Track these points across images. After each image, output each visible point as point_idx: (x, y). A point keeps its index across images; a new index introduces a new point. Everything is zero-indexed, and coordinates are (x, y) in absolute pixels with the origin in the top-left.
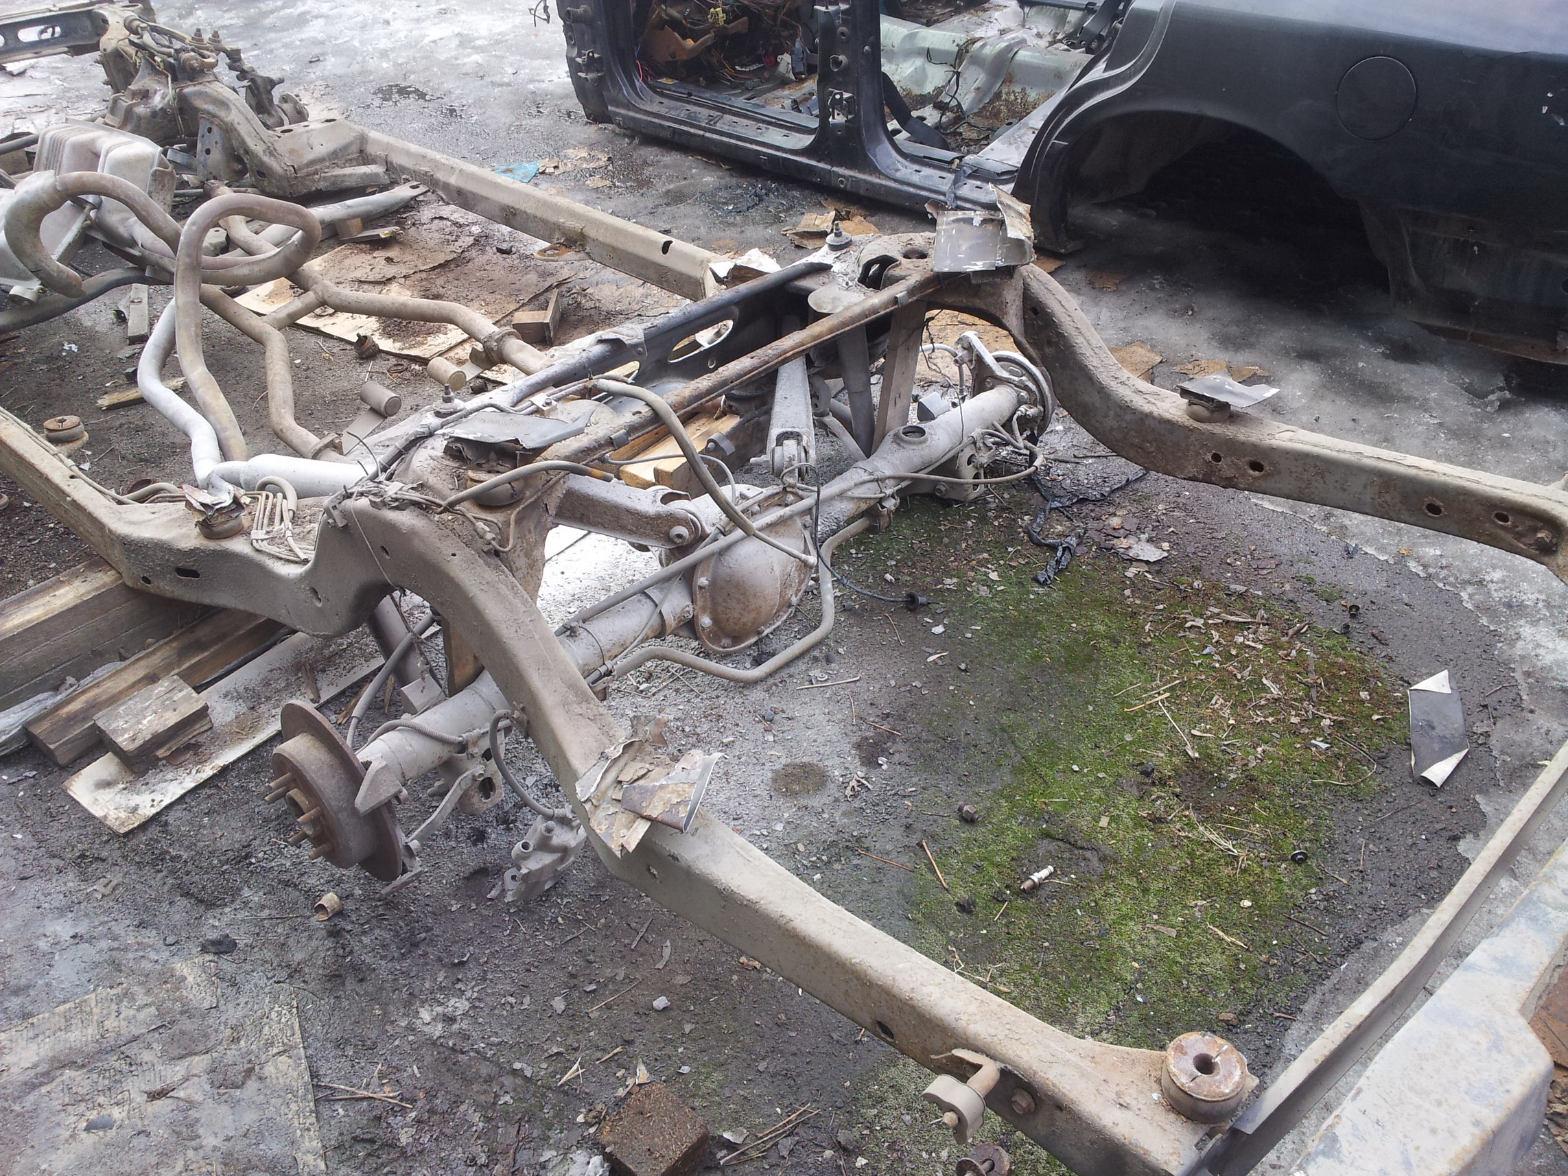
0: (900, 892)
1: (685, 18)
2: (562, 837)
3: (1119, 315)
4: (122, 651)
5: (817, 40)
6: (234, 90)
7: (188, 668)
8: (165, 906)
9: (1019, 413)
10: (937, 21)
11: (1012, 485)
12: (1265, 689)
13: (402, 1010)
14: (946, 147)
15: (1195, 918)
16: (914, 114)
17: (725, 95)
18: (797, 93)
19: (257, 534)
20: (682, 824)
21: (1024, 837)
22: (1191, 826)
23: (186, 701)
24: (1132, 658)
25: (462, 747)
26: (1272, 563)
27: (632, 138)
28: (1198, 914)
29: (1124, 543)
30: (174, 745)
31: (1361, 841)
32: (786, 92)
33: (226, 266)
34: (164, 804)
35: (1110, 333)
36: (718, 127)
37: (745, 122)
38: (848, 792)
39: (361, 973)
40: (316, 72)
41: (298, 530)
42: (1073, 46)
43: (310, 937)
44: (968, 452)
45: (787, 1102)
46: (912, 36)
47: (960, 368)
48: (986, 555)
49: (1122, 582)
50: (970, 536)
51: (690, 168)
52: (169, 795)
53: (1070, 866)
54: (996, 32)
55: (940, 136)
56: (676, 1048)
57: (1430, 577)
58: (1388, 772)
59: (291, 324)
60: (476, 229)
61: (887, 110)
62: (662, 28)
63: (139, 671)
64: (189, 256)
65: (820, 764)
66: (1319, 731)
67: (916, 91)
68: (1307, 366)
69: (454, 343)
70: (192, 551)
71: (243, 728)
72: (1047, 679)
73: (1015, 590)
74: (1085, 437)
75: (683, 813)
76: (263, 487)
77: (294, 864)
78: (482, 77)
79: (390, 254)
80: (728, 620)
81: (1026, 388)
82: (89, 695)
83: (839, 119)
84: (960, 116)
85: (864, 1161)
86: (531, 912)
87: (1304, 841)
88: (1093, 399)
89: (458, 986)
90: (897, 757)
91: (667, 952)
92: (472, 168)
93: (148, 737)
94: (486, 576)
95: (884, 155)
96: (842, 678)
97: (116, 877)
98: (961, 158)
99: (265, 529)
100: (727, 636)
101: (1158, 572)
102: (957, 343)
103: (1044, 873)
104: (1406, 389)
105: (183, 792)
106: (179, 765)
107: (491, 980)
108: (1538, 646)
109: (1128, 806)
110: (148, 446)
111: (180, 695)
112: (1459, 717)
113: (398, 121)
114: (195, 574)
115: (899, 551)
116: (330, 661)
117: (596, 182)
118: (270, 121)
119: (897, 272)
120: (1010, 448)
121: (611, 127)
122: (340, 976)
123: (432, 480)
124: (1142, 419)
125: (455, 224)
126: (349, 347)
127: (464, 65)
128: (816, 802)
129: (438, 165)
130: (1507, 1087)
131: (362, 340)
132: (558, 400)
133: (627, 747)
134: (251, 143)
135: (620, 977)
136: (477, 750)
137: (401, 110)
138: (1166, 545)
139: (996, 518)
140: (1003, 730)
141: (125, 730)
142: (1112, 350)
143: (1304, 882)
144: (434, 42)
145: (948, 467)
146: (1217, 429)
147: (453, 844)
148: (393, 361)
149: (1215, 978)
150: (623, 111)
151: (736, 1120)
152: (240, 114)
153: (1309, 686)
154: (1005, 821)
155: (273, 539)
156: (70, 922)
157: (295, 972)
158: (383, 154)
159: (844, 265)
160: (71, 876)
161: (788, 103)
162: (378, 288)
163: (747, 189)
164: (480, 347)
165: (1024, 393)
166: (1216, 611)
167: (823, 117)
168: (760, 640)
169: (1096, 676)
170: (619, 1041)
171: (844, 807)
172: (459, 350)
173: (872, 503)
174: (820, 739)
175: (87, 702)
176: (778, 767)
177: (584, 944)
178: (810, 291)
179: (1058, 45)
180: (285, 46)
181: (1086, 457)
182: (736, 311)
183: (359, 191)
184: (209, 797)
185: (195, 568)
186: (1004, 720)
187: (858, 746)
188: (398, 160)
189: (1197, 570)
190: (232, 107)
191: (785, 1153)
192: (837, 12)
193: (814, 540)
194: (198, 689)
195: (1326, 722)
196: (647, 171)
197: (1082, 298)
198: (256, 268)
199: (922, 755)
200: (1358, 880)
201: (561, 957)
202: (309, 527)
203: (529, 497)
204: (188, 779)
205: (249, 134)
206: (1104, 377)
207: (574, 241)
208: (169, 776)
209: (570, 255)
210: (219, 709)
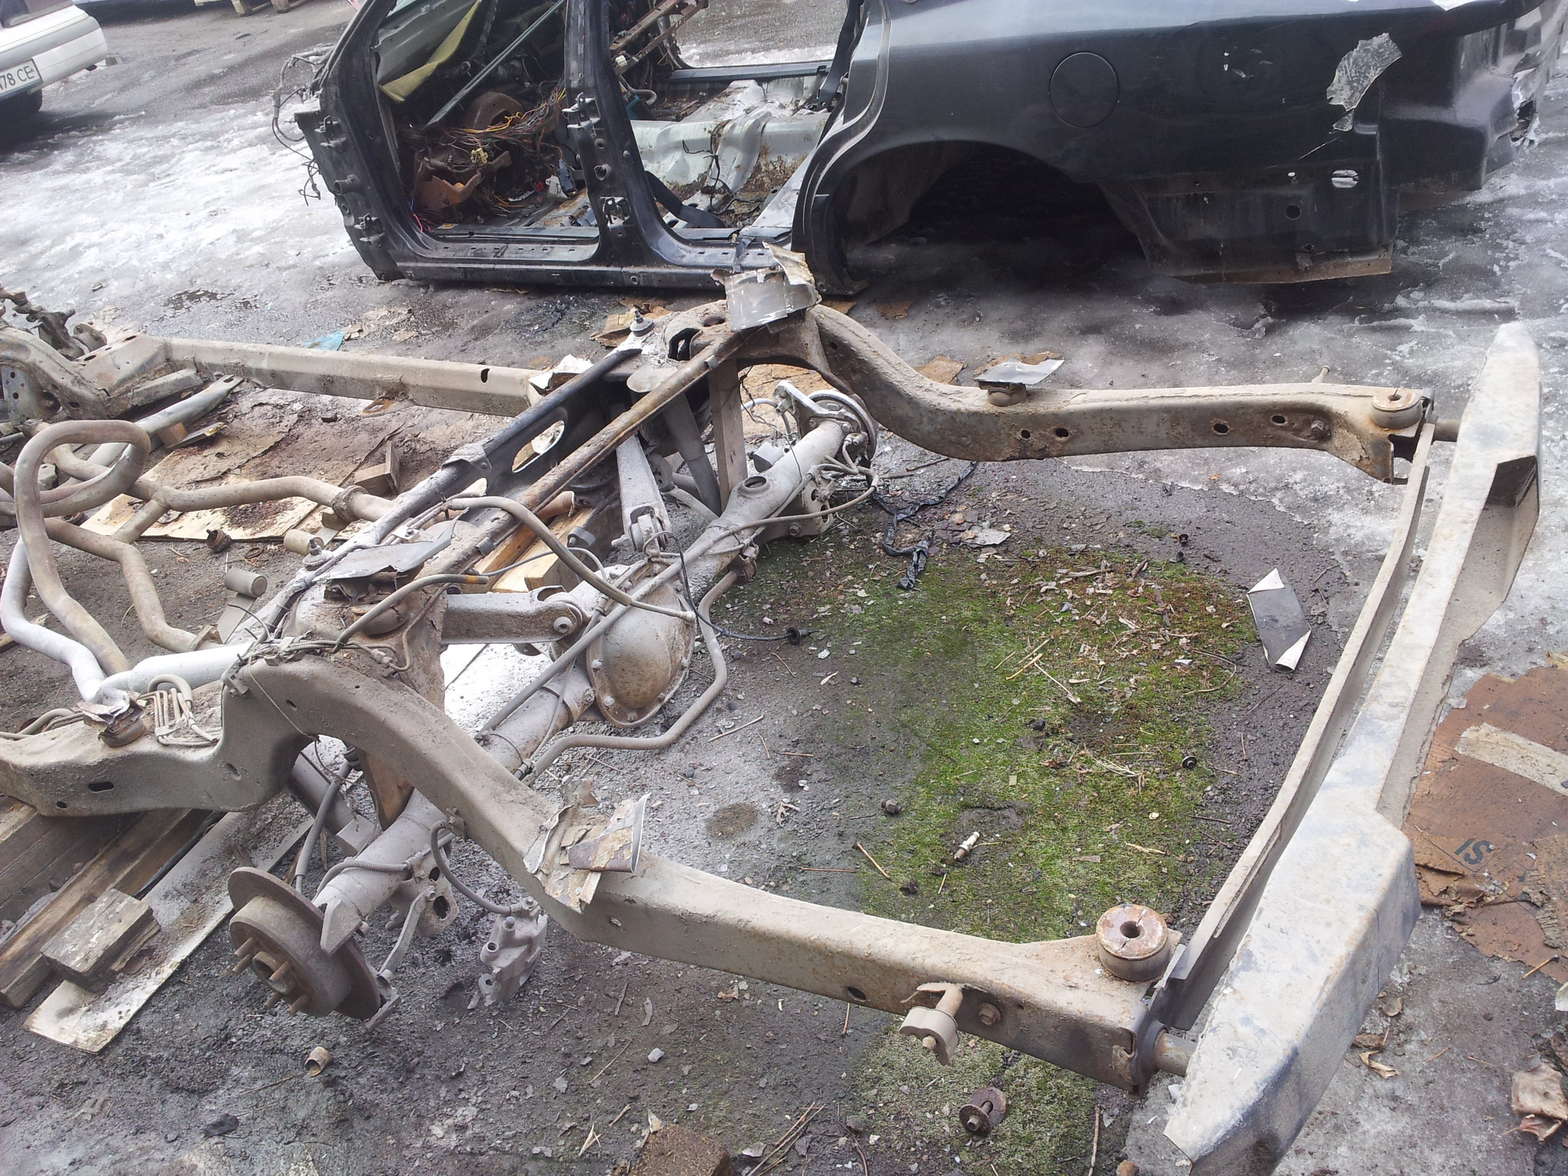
0: (848, 894)
1: (449, 164)
2: (523, 929)
3: (916, 336)
4: (52, 882)
5: (578, 156)
6: (27, 331)
7: (124, 878)
8: (158, 1107)
9: (846, 443)
10: (686, 115)
11: (857, 509)
12: (1124, 627)
13: (414, 1133)
14: (722, 225)
15: (1112, 841)
16: (686, 203)
17: (505, 226)
18: (573, 208)
19: (161, 731)
20: (630, 866)
21: (947, 815)
22: (1089, 762)
23: (129, 910)
24: (1001, 632)
25: (409, 873)
26: (1103, 518)
27: (426, 287)
28: (1115, 837)
29: (969, 534)
30: (127, 955)
31: (1240, 734)
32: (562, 211)
33: (65, 496)
34: (132, 1013)
35: (912, 355)
36: (506, 257)
37: (530, 246)
38: (779, 819)
39: (365, 1111)
40: (102, 298)
41: (199, 718)
42: (815, 109)
43: (308, 1094)
44: (810, 489)
45: (793, 1107)
46: (665, 134)
47: (783, 416)
48: (850, 577)
49: (977, 570)
50: (832, 564)
51: (490, 301)
52: (135, 1003)
53: (992, 827)
54: (743, 113)
55: (715, 217)
56: (679, 1091)
57: (1242, 493)
58: (1247, 669)
59: (138, 538)
60: (297, 407)
61: (659, 205)
62: (430, 179)
63: (75, 896)
64: (26, 493)
65: (747, 802)
66: (1179, 651)
67: (683, 182)
68: (1092, 339)
69: (302, 515)
70: (101, 763)
71: (189, 923)
72: (932, 670)
73: (884, 601)
74: (913, 450)
75: (628, 855)
76: (155, 687)
77: (274, 1032)
78: (267, 265)
79: (219, 449)
80: (628, 694)
81: (847, 419)
82: (30, 932)
83: (616, 222)
84: (728, 195)
85: (876, 1137)
86: (512, 1010)
87: (1190, 748)
88: (904, 410)
89: (461, 1096)
90: (815, 777)
91: (649, 1008)
92: (281, 349)
93: (101, 953)
94: (392, 698)
95: (667, 245)
96: (747, 721)
97: (101, 1095)
98: (737, 232)
99: (168, 724)
100: (632, 709)
101: (1006, 552)
102: (775, 394)
103: (972, 839)
104: (1183, 338)
105: (147, 996)
106: (138, 973)
107: (492, 1082)
108: (1349, 527)
109: (1030, 761)
110: (26, 688)
111: (122, 905)
112: (1297, 606)
113: (195, 325)
114: (108, 785)
115: (771, 594)
116: (260, 837)
117: (402, 335)
118: (71, 354)
119: (701, 340)
120: (848, 478)
121: (403, 281)
122: (346, 1120)
123: (320, 626)
124: (952, 418)
125: (276, 406)
126: (201, 545)
127: (246, 258)
128: (751, 836)
129: (246, 354)
130: (1379, 872)
131: (213, 535)
132: (419, 528)
133: (563, 815)
134: (58, 377)
135: (612, 1043)
136: (423, 872)
137: (195, 315)
138: (1007, 527)
139: (851, 542)
140: (904, 726)
141: (76, 953)
142: (917, 369)
143: (1199, 783)
144: (212, 243)
145: (795, 506)
146: (1020, 408)
147: (422, 970)
148: (248, 547)
149: (1144, 887)
150: (412, 264)
151: (751, 1137)
152: (40, 353)
153: (1161, 614)
154: (926, 804)
155: (177, 731)
156: (64, 1151)
157: (302, 1129)
158: (190, 357)
159: (652, 346)
160: (55, 1108)
161: (566, 220)
162: (216, 483)
163: (547, 307)
164: (330, 511)
165: (846, 424)
166: (1064, 571)
167: (602, 225)
168: (664, 707)
169: (974, 656)
170: (626, 1100)
171: (778, 833)
172: (309, 521)
173: (734, 555)
174: (742, 780)
175: (29, 939)
176: (709, 815)
177: (570, 1024)
178: (627, 377)
179: (802, 111)
180: (64, 281)
181: (917, 468)
182: (564, 411)
183: (175, 398)
184: (175, 994)
185: (107, 779)
186: (903, 717)
187: (778, 776)
188: (206, 359)
189: (1039, 541)
190: (31, 348)
191: (803, 1152)
192: (590, 126)
193: (689, 601)
194: (139, 896)
195: (1184, 641)
196: (449, 314)
197: (879, 330)
198: (94, 491)
199: (837, 768)
200: (1245, 768)
201: (552, 1041)
202: (209, 711)
203: (414, 617)
204: (150, 983)
205: (53, 369)
206: (909, 389)
207: (396, 392)
208: (130, 986)
209: (395, 406)
210: (162, 911)
